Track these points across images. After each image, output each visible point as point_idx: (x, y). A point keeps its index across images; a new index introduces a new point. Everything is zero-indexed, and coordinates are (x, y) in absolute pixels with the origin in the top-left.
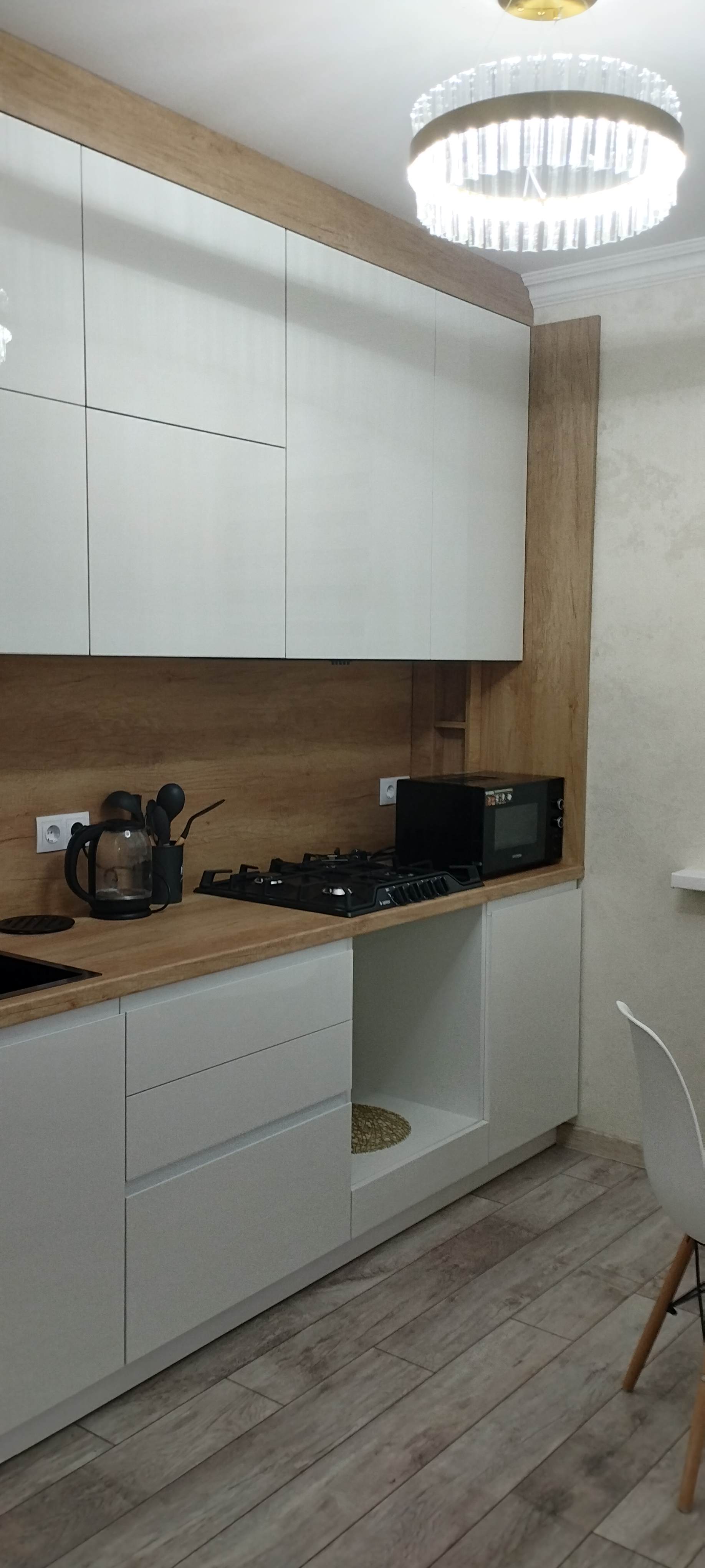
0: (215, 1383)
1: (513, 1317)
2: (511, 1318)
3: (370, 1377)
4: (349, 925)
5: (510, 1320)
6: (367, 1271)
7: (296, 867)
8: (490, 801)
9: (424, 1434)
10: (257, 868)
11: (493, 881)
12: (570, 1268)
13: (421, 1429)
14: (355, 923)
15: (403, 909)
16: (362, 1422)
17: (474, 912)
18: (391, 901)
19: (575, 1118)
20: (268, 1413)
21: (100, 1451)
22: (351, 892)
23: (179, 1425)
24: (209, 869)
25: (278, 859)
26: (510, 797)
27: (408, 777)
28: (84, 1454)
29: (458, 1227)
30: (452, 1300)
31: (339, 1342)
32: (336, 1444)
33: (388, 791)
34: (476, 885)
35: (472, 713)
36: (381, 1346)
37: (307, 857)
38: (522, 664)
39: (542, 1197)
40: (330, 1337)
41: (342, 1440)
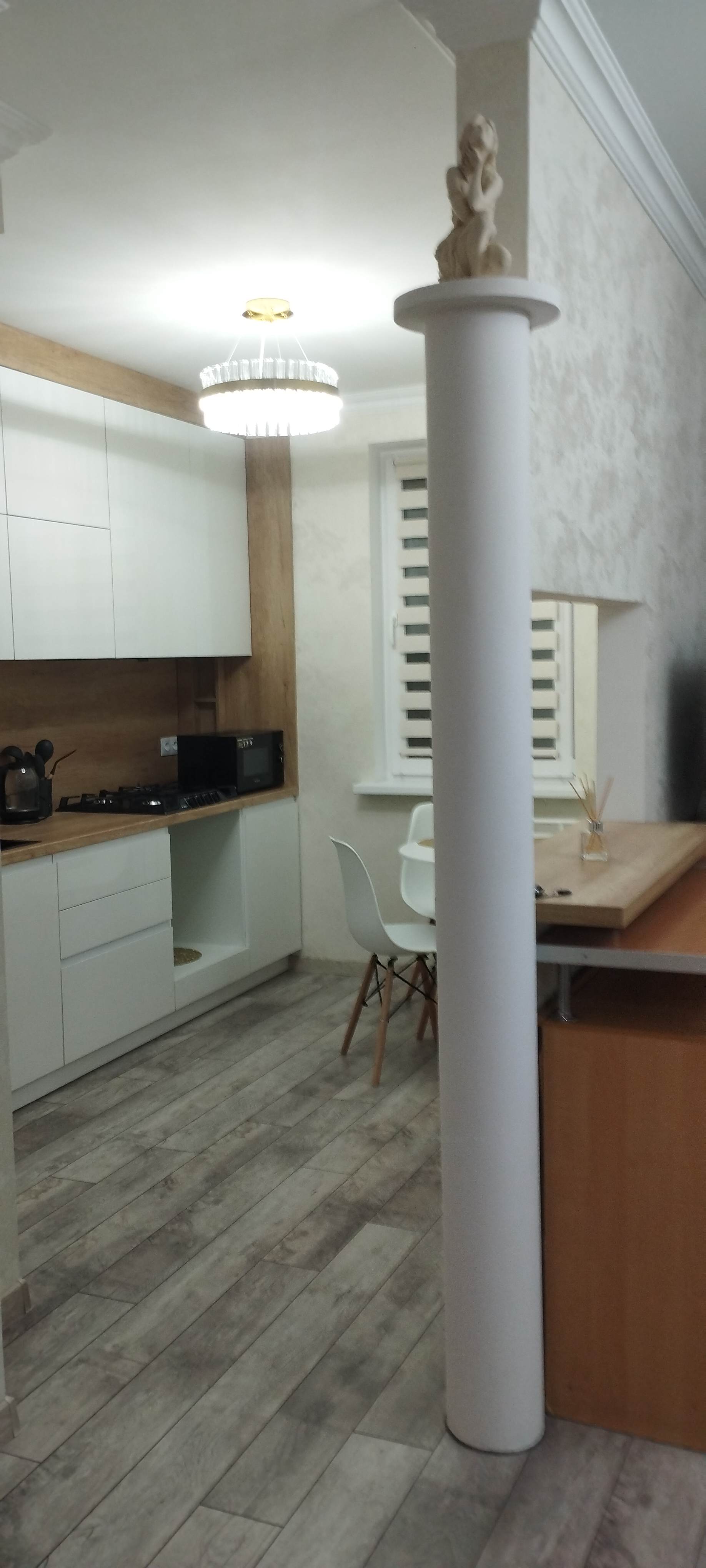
0: (111, 1079)
4: (163, 821)
6: (185, 1031)
7: (116, 793)
8: (238, 744)
10: (91, 795)
11: (245, 796)
14: (168, 819)
15: (196, 810)
17: (234, 815)
18: (188, 806)
19: (300, 950)
21: (57, 1107)
22: (161, 803)
24: (63, 795)
25: (104, 790)
26: (251, 743)
27: (184, 735)
28: (48, 1109)
30: (239, 1037)
31: (178, 1058)
35: (220, 692)
36: (203, 1056)
37: (121, 789)
38: (252, 657)
40: (171, 1056)
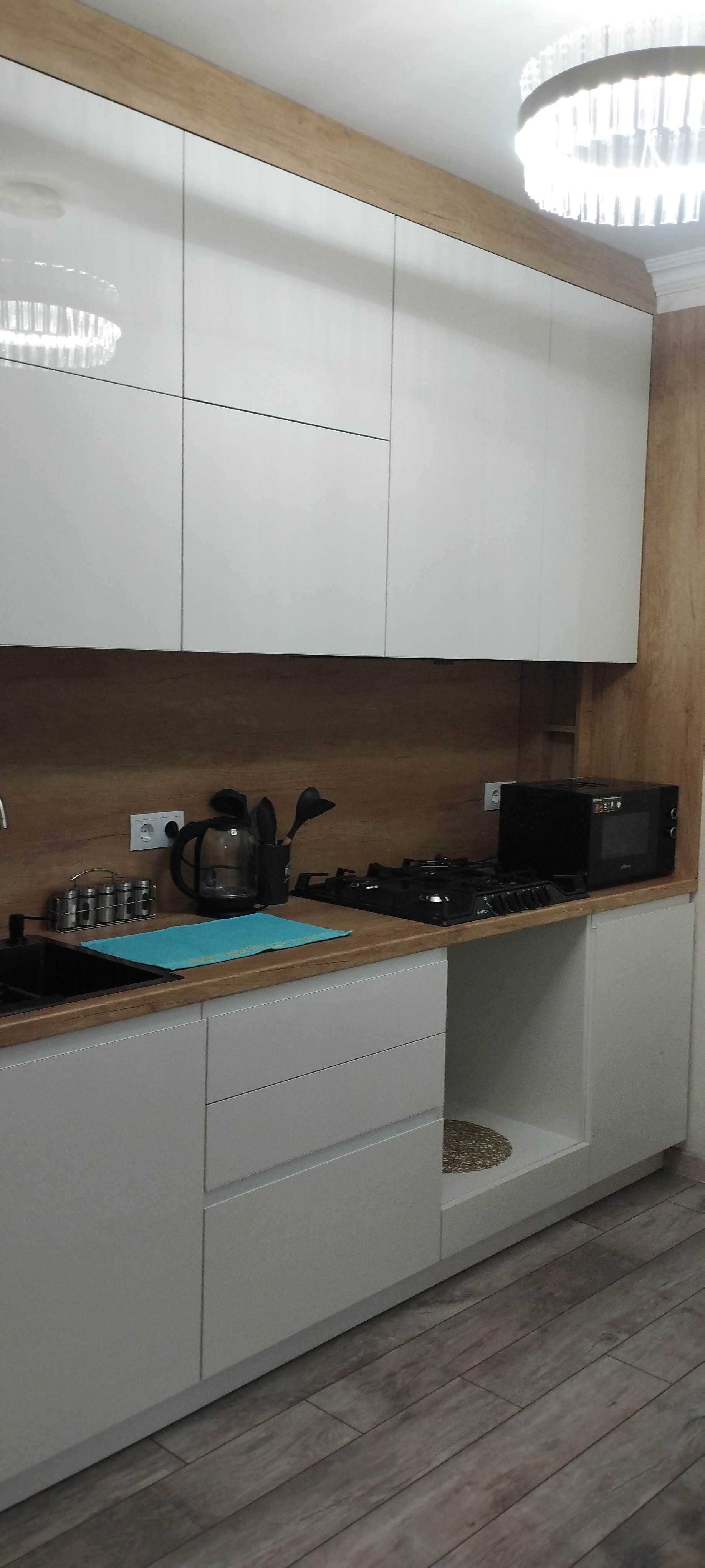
0: (292, 1404)
1: (608, 1354)
2: (605, 1354)
3: (456, 1409)
4: (444, 934)
5: (605, 1356)
6: (458, 1293)
7: (395, 873)
8: (597, 807)
9: (508, 1475)
10: (353, 872)
11: (598, 892)
12: (671, 1305)
13: (504, 1469)
14: (451, 932)
15: (502, 918)
16: (443, 1457)
17: (576, 925)
18: (489, 910)
19: (683, 1143)
20: (346, 1440)
21: (172, 1468)
22: (448, 900)
23: (253, 1447)
24: (305, 872)
25: (377, 864)
26: (619, 805)
27: (515, 782)
28: (155, 1471)
29: (555, 1252)
30: (546, 1331)
31: (424, 1369)
32: (414, 1479)
33: (492, 796)
34: (579, 896)
35: (582, 717)
36: (469, 1376)
37: (407, 862)
38: (637, 665)
39: (645, 1225)
40: (413, 1363)
41: (420, 1475)
